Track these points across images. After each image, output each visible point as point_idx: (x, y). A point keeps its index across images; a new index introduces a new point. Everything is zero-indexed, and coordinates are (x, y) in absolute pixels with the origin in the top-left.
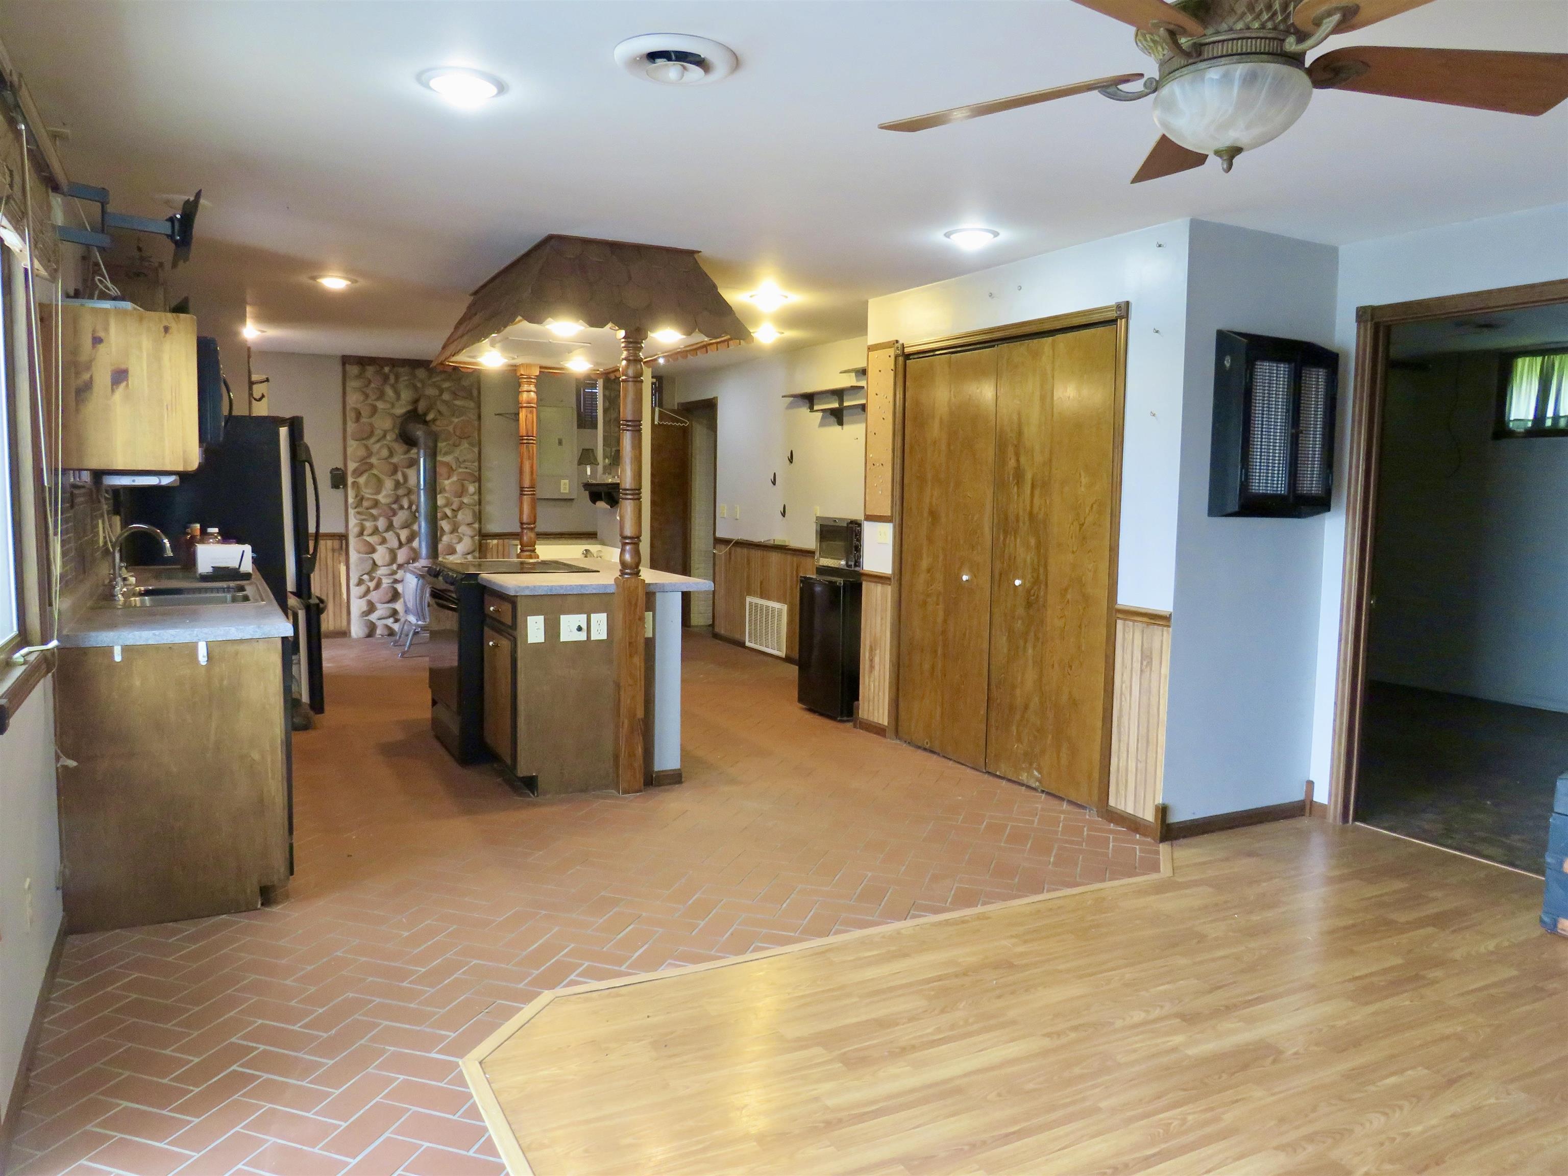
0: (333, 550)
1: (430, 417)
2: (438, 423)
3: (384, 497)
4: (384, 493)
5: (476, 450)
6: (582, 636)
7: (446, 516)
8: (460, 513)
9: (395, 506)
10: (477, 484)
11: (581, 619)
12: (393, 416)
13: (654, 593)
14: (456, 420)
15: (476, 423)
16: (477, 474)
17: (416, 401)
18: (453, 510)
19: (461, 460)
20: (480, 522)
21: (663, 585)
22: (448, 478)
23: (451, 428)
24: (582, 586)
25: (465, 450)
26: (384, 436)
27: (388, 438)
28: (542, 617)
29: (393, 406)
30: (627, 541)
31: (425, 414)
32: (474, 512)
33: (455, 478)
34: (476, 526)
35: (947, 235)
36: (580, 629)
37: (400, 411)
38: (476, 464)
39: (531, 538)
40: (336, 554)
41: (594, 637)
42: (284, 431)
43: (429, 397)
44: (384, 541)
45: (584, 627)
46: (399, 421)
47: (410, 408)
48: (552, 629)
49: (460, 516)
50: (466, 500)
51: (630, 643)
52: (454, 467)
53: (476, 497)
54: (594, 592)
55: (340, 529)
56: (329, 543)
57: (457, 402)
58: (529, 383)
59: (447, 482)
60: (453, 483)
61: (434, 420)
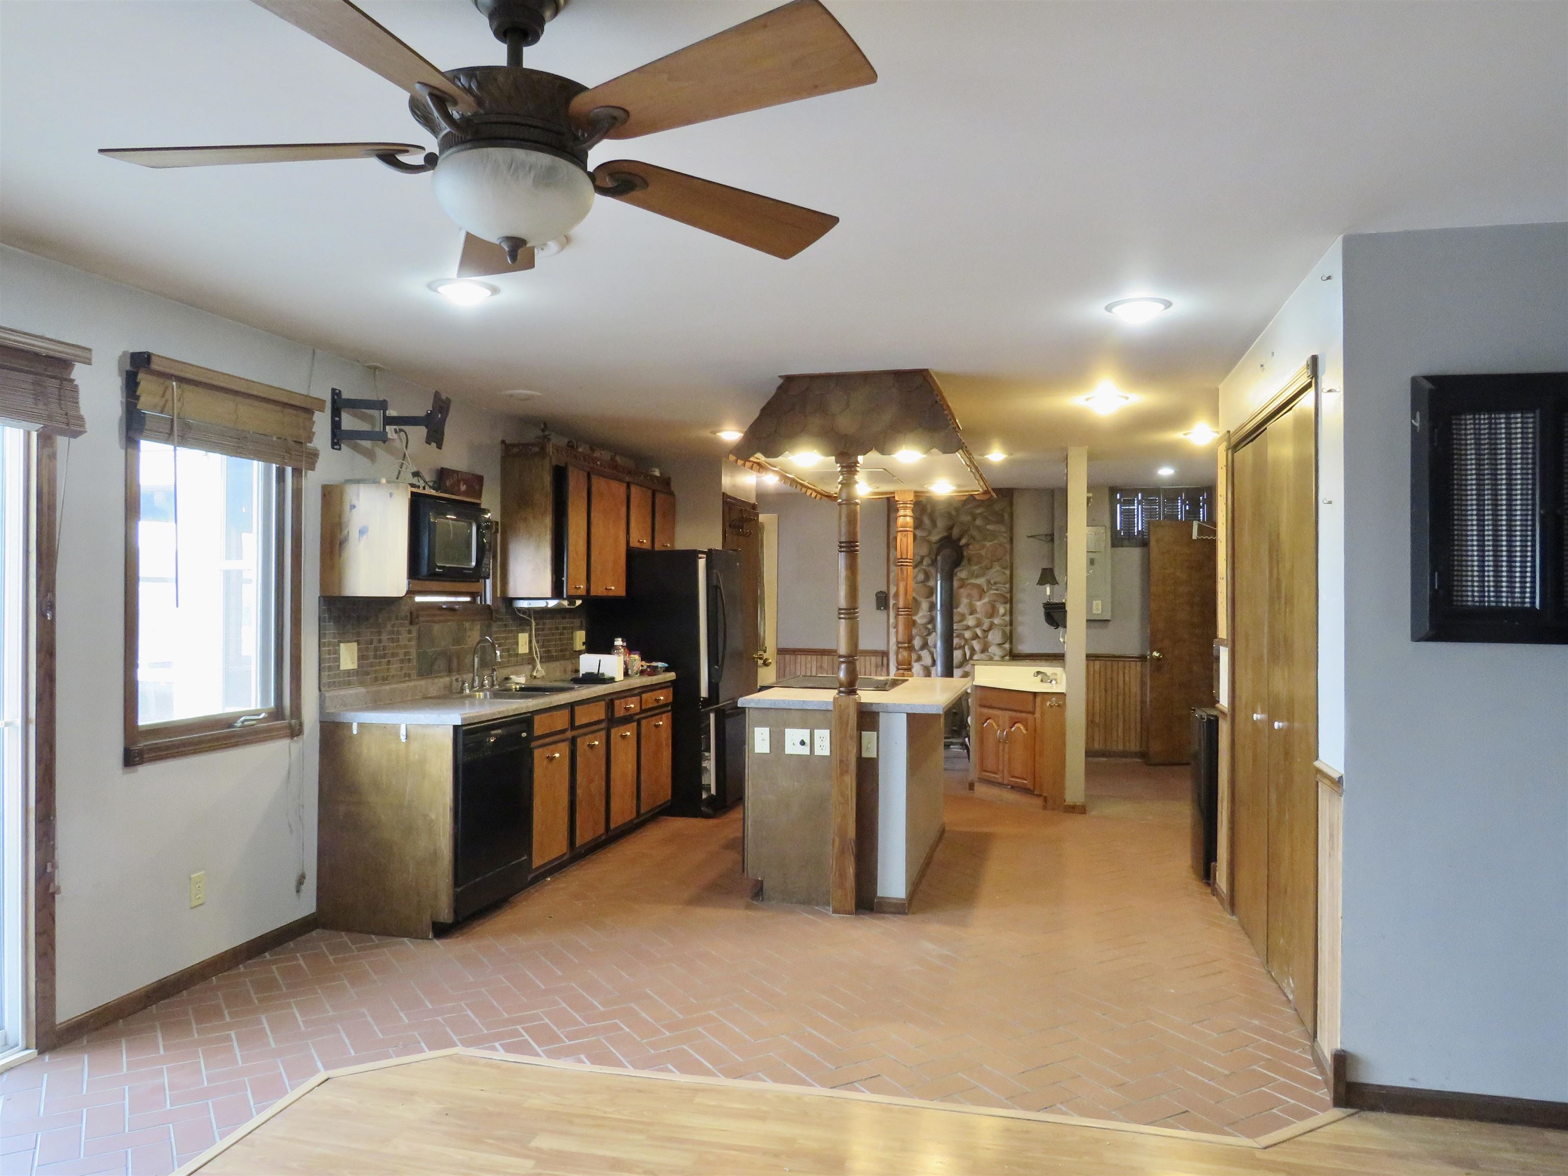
0: (877, 667)
1: (963, 542)
2: (971, 547)
3: (919, 618)
4: (921, 614)
5: (1008, 572)
6: (805, 751)
7: (976, 637)
8: (991, 633)
9: (930, 626)
10: (1008, 606)
11: (804, 734)
12: (929, 542)
13: (878, 713)
14: (988, 544)
15: (1008, 546)
16: (1008, 595)
17: (950, 528)
18: (984, 630)
19: (992, 582)
20: (1011, 643)
21: (886, 705)
22: (980, 598)
23: (983, 552)
24: (804, 702)
25: (996, 573)
26: (921, 562)
27: (925, 563)
28: (767, 729)
29: (930, 533)
30: (842, 660)
31: (959, 539)
32: (1004, 632)
33: (986, 600)
34: (1007, 646)
35: (1109, 308)
36: (803, 743)
37: (935, 538)
38: (1008, 586)
39: (904, 657)
40: (879, 669)
41: (818, 752)
42: (702, 563)
43: (962, 523)
44: (919, 659)
45: (807, 741)
46: (935, 547)
47: (946, 534)
48: (777, 741)
49: (991, 636)
50: (996, 621)
51: (841, 761)
52: (985, 590)
53: (1007, 618)
54: (816, 708)
55: (883, 647)
56: (873, 659)
57: (989, 527)
58: (905, 508)
59: (979, 604)
60: (985, 604)
61: (967, 545)
